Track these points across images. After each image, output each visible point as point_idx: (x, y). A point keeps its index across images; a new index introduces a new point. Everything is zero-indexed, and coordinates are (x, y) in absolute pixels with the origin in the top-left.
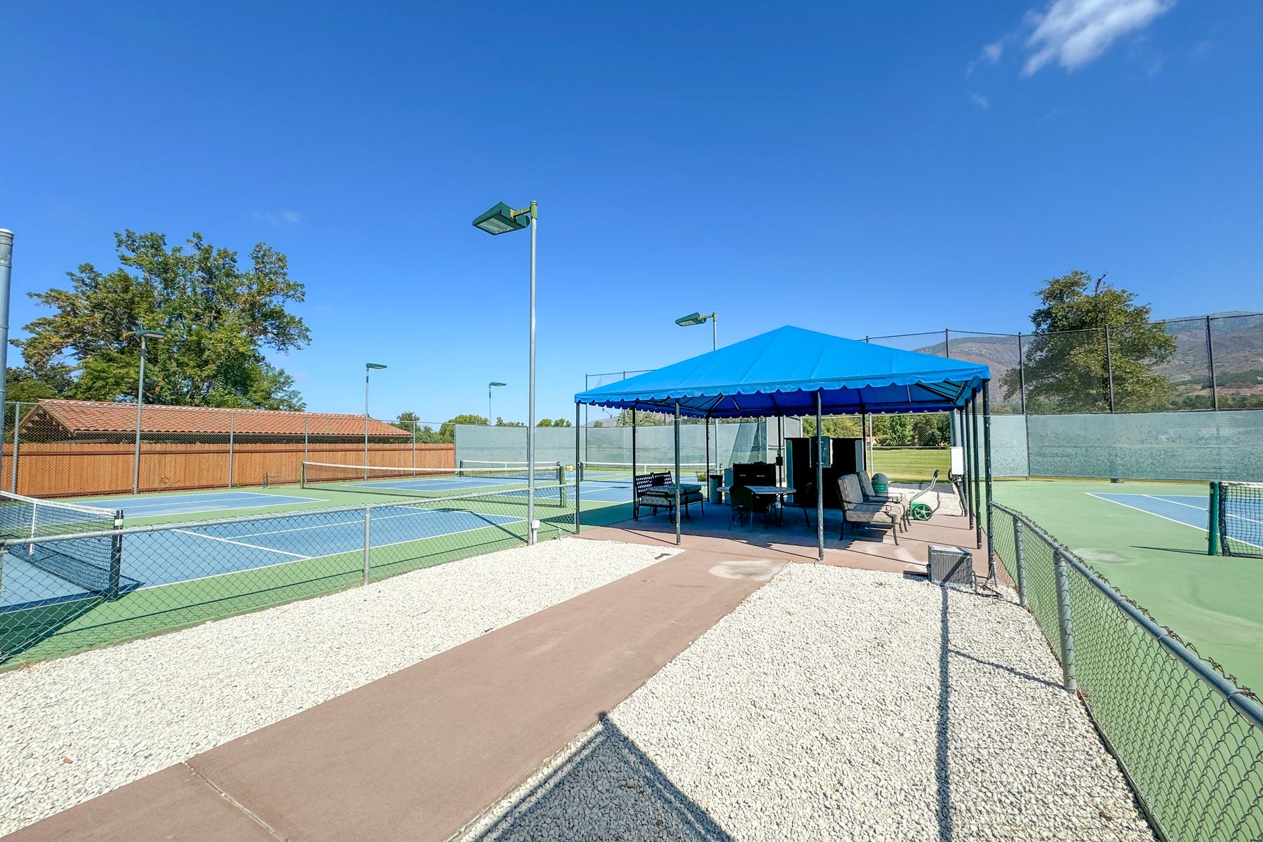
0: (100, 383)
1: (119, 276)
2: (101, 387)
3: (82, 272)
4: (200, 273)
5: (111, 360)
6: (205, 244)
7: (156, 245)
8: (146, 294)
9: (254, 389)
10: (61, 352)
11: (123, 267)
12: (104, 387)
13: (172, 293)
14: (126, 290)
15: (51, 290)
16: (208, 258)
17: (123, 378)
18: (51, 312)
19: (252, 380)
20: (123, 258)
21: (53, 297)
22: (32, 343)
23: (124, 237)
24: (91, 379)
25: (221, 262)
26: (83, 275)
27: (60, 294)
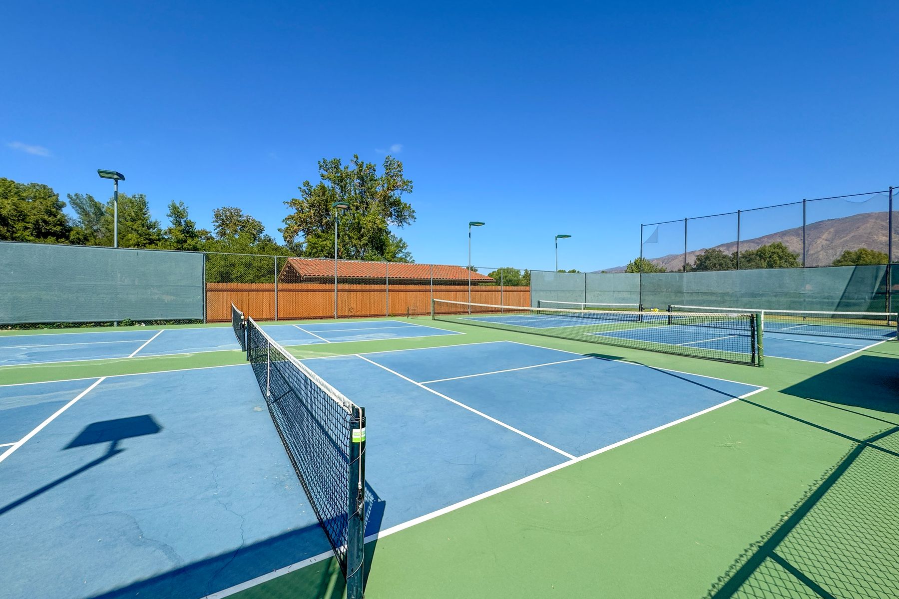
0: (314, 251)
1: (321, 186)
2: (315, 253)
3: (304, 186)
4: (358, 181)
5: (319, 237)
6: (360, 162)
7: (336, 165)
8: (333, 196)
9: (387, 251)
10: (298, 235)
11: (322, 181)
12: (316, 252)
13: (345, 195)
14: (324, 194)
15: (293, 200)
16: (362, 170)
17: (324, 247)
18: (293, 211)
19: (386, 246)
20: (322, 176)
21: (294, 203)
22: (286, 230)
23: (322, 164)
24: (311, 248)
25: (368, 172)
26: (305, 188)
27: (296, 201)
